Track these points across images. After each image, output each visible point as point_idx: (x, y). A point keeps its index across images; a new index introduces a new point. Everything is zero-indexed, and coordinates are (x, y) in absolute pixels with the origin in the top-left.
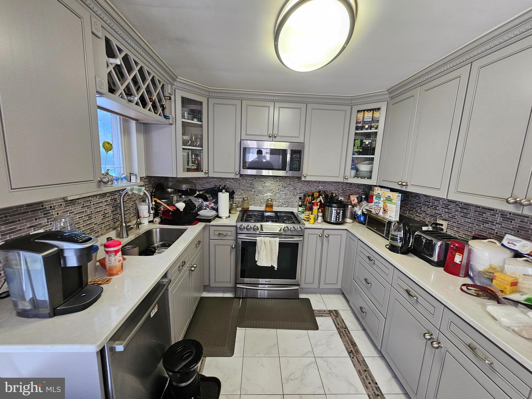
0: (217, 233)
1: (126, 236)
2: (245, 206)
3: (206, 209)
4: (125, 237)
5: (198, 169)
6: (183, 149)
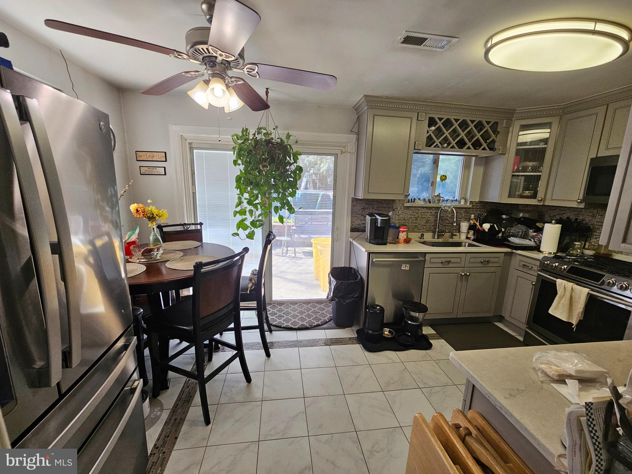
0: (522, 263)
3: (531, 240)
5: (534, 196)
6: (513, 176)
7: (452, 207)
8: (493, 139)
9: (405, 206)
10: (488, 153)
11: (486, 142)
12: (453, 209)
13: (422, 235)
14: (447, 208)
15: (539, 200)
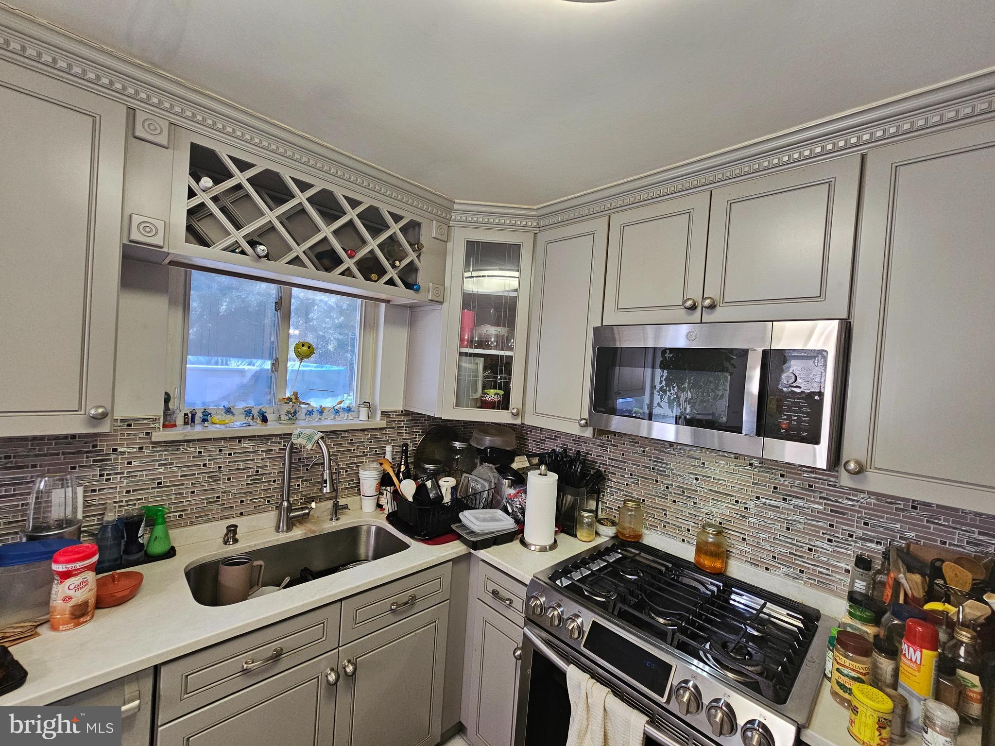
0: (492, 587)
1: (285, 528)
2: (629, 525)
4: (283, 532)
5: (504, 404)
6: (461, 354)
7: (316, 438)
8: (412, 262)
9: (153, 440)
10: (401, 295)
11: (394, 266)
12: (320, 442)
13: (232, 530)
14: (304, 442)
15: (513, 414)
